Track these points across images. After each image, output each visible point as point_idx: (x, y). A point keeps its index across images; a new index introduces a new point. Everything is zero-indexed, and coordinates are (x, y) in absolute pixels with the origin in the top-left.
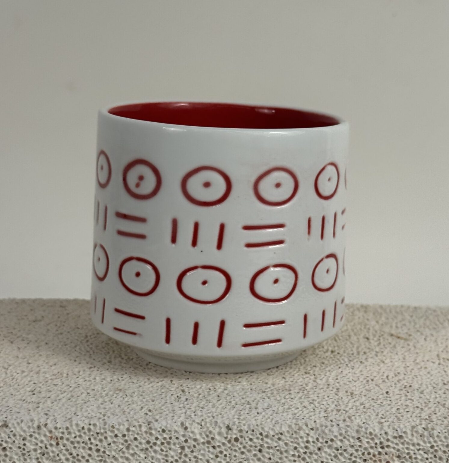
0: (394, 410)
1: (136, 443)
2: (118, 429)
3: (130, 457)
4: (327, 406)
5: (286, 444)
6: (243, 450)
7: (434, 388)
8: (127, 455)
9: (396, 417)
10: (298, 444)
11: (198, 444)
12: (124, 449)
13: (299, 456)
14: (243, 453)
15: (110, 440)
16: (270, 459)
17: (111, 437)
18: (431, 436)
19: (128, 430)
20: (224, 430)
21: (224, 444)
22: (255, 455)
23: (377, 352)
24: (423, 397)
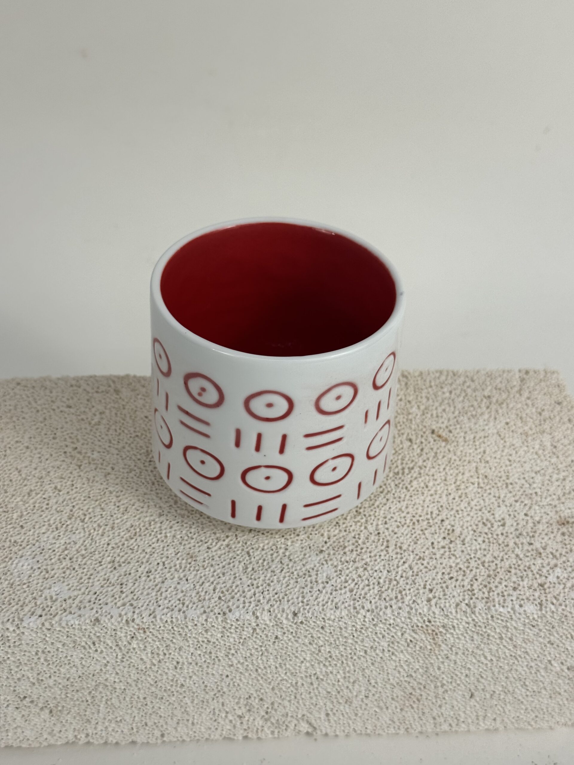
0: (440, 576)
1: (213, 628)
2: (198, 621)
3: (208, 637)
4: (380, 575)
5: (345, 623)
6: (307, 628)
7: (475, 531)
8: (205, 636)
9: (442, 587)
10: (356, 623)
11: (268, 627)
12: (203, 632)
13: (356, 630)
14: (307, 630)
15: (190, 628)
16: (331, 633)
17: (192, 626)
18: (473, 613)
19: (206, 620)
20: (290, 616)
21: (290, 626)
22: (318, 631)
23: (420, 468)
24: (465, 550)
